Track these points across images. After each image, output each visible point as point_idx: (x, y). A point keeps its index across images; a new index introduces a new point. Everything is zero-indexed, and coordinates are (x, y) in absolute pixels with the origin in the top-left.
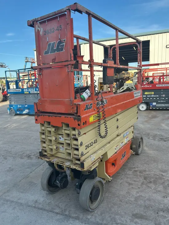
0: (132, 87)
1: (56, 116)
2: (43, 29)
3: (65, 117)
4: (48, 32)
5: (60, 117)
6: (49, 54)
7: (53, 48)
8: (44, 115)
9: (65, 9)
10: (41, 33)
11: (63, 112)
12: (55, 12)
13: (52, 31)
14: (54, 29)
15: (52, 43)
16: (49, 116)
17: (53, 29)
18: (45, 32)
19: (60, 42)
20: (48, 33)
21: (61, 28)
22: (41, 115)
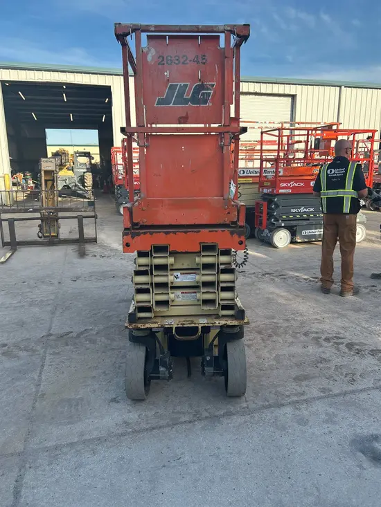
0: (76, 186)
1: (185, 232)
2: (157, 52)
3: (210, 231)
4: (171, 60)
5: (198, 232)
6: (171, 105)
7: (181, 95)
8: (151, 234)
9: (222, 28)
10: (149, 58)
11: (205, 223)
12: (197, 26)
13: (182, 60)
14: (187, 58)
15: (179, 84)
16: (167, 233)
17: (185, 58)
18: (161, 59)
19: (201, 87)
20: (169, 62)
21: (204, 61)
22: (145, 233)
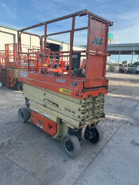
1: (96, 90)
2: (93, 24)
3: (101, 89)
5: (99, 89)
6: (95, 44)
11: (100, 86)
15: (97, 37)
